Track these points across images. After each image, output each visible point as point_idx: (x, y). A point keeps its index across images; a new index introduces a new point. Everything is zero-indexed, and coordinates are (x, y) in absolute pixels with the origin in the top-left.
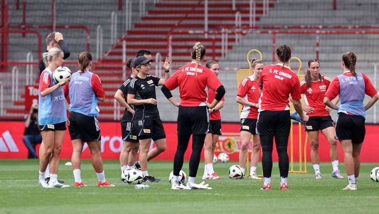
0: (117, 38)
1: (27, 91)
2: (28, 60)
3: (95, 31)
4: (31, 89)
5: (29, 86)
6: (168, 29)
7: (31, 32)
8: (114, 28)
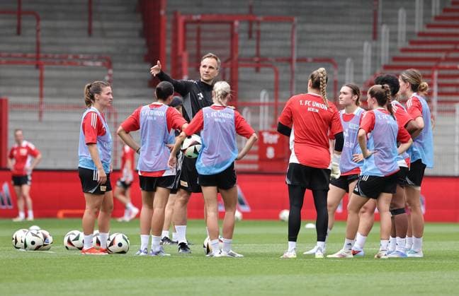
0: (371, 74)
1: (261, 138)
2: (262, 100)
3: (343, 65)
4: (265, 135)
5: (264, 131)
6: (432, 64)
7: (267, 66)
8: (367, 62)
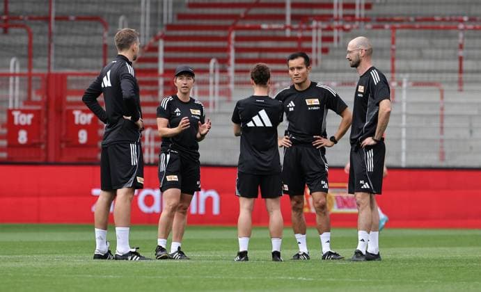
0: (150, 36)
1: (11, 118)
2: (11, 71)
3: (116, 24)
4: (16, 114)
5: (14, 110)
6: (229, 22)
7: (17, 26)
8: (145, 20)
